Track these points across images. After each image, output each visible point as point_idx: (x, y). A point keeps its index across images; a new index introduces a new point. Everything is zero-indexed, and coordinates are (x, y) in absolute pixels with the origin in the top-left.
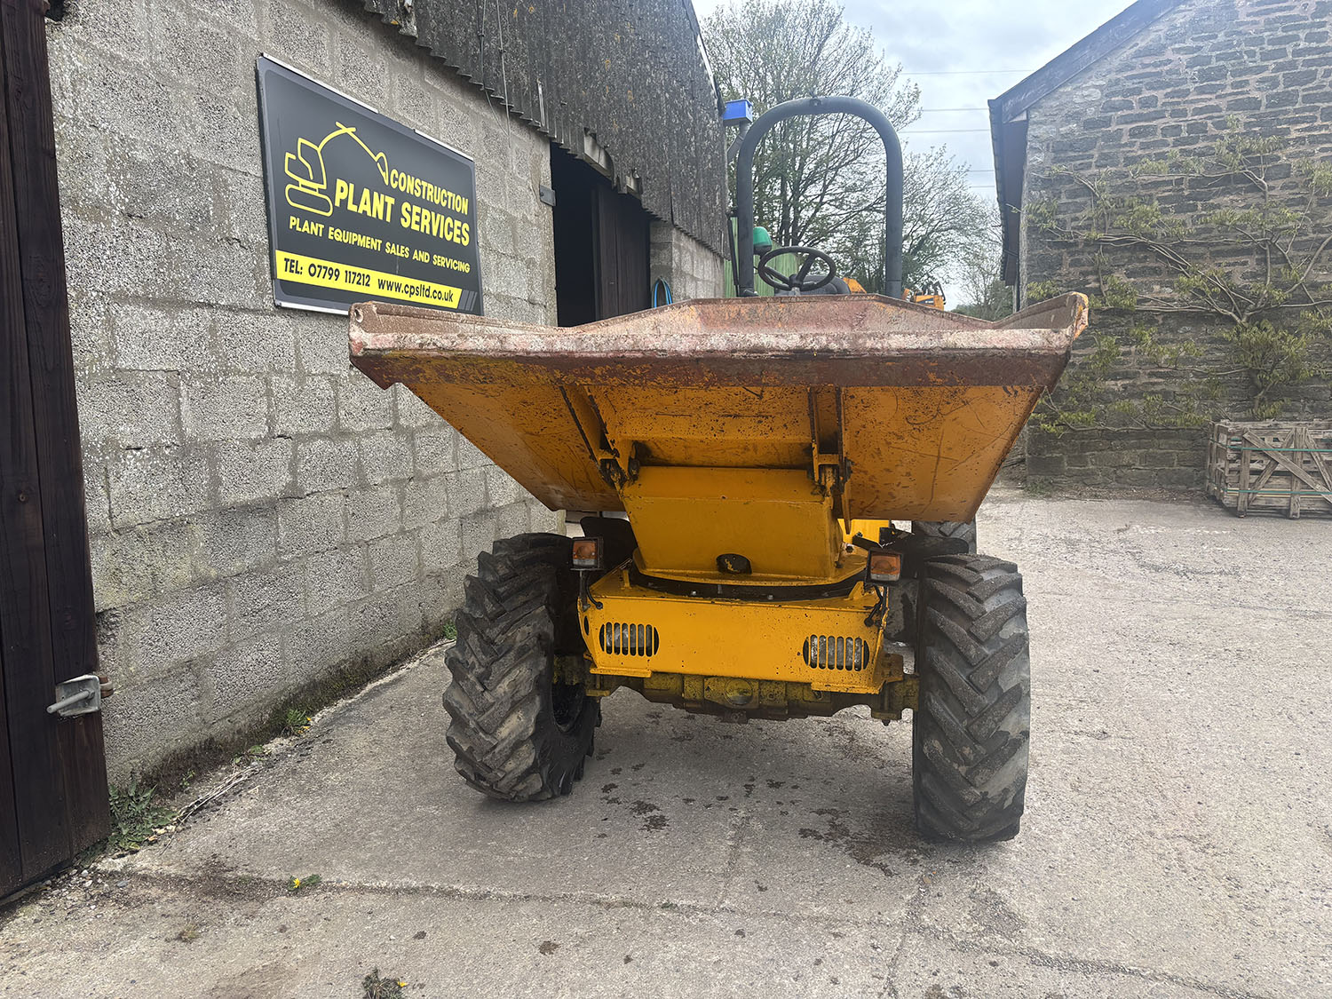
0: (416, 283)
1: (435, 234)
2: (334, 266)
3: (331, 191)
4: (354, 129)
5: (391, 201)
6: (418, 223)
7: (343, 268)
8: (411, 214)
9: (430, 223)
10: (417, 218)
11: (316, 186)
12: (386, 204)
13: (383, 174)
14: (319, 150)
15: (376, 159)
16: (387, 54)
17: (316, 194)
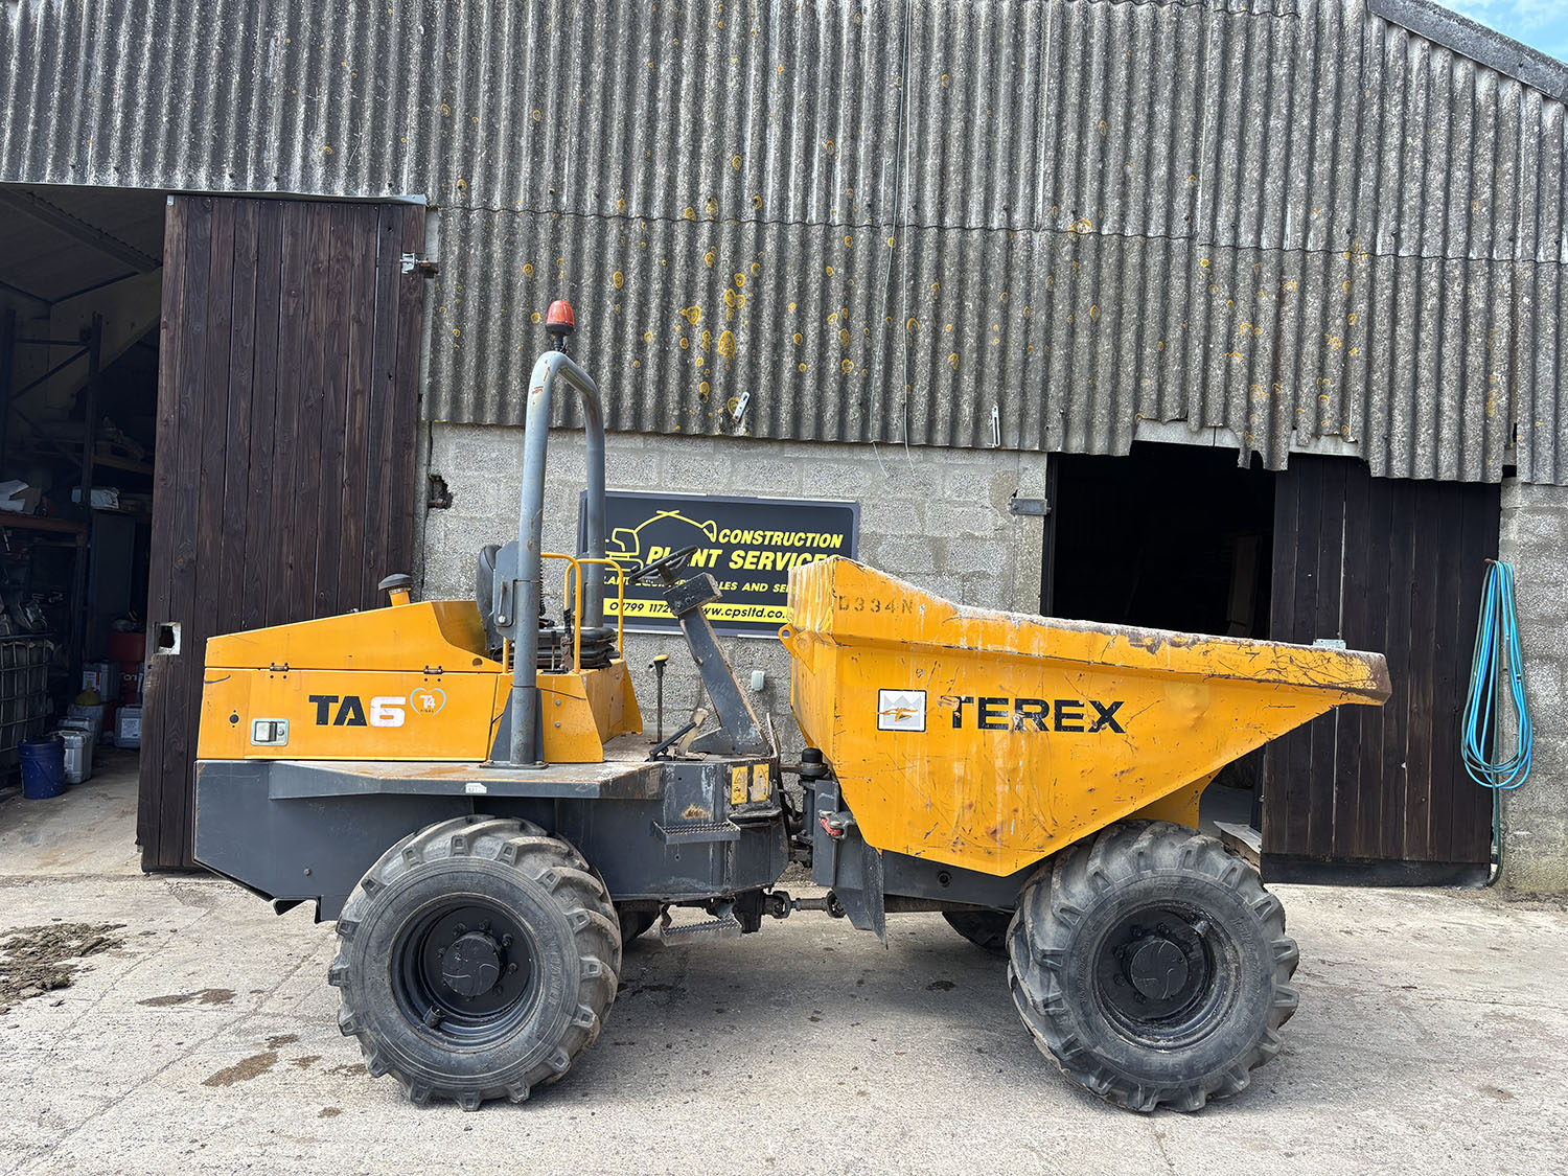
0: (747, 607)
1: (780, 567)
2: (638, 602)
3: (644, 555)
4: (678, 512)
5: (716, 553)
6: (757, 564)
7: (647, 603)
8: (744, 558)
9: (774, 562)
10: (755, 560)
11: (628, 554)
12: (709, 556)
13: (710, 535)
14: (634, 532)
15: (701, 526)
16: (732, 452)
17: (628, 559)
